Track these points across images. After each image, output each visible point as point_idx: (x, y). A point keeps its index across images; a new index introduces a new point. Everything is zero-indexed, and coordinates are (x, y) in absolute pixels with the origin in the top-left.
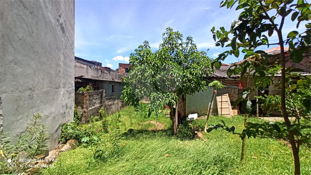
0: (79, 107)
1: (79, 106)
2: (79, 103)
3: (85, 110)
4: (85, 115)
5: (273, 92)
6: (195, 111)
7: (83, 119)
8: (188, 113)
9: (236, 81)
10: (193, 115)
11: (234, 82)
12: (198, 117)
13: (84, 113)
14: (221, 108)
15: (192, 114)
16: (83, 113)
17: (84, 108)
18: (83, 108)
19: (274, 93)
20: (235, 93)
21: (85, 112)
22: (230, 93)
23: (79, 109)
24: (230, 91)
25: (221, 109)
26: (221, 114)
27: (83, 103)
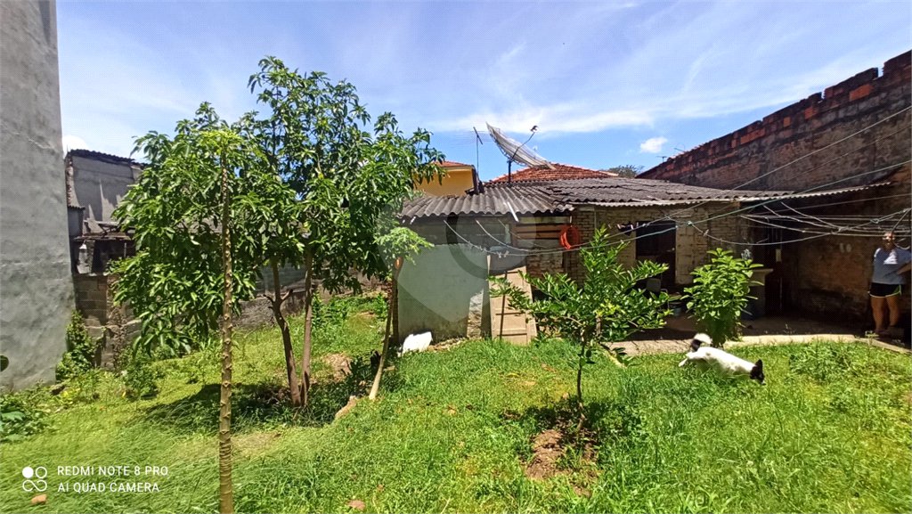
0: (93, 319)
1: (90, 317)
2: (92, 305)
3: (110, 327)
4: (113, 343)
5: (690, 256)
6: (428, 325)
7: (106, 355)
8: (404, 330)
9: (556, 224)
10: (418, 336)
11: (551, 228)
12: (432, 343)
13: (108, 338)
14: (503, 314)
15: (415, 333)
16: (105, 336)
17: (108, 320)
18: (104, 322)
19: (692, 259)
20: (553, 263)
21: (112, 334)
22: (539, 265)
23: (91, 324)
24: (537, 259)
25: (500, 316)
26: (501, 331)
27: (104, 306)
